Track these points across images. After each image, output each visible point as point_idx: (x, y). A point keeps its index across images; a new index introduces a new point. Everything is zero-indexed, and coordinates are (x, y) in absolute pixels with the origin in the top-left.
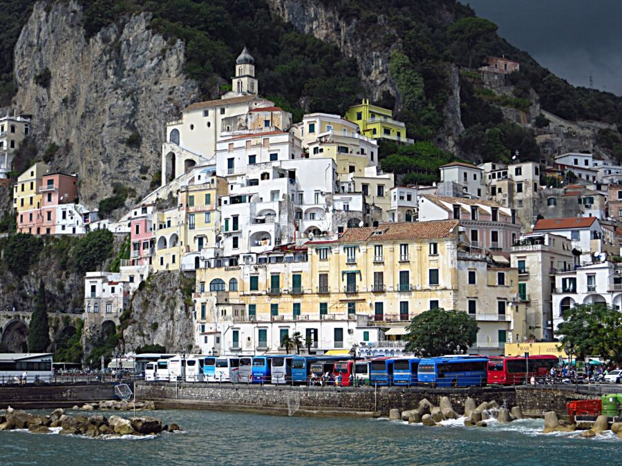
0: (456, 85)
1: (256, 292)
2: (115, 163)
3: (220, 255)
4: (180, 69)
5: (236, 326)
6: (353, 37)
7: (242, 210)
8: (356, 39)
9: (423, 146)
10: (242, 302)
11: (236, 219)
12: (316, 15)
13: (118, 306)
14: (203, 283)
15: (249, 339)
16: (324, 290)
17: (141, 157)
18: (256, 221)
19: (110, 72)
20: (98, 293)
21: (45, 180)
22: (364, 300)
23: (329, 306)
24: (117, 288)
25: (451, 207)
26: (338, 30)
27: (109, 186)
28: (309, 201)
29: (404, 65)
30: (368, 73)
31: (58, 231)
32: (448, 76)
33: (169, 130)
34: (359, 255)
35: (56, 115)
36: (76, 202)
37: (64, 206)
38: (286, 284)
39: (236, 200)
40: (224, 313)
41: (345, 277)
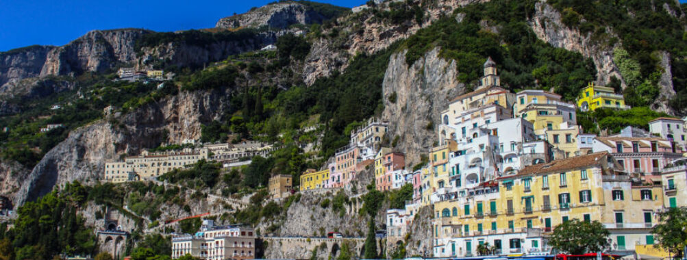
0: (667, 65)
1: (468, 216)
2: (421, 142)
3: (449, 192)
4: (455, 78)
5: (454, 240)
6: (589, 44)
7: (460, 160)
8: (591, 46)
9: (638, 110)
10: (460, 223)
11: (458, 166)
12: (565, 35)
13: (404, 232)
14: (438, 211)
15: (461, 249)
16: (510, 212)
17: (435, 136)
18: (471, 167)
19: (418, 86)
20: (394, 223)
21: (387, 157)
22: (537, 217)
23: (514, 223)
24: (404, 219)
25: (614, 144)
26: (580, 42)
27: (419, 156)
28: (506, 150)
29: (623, 57)
30: (601, 66)
31: (394, 187)
32: (660, 60)
33: (443, 116)
34: (532, 184)
35: (399, 118)
36: (403, 168)
37: (396, 172)
38: (487, 209)
39: (458, 153)
40: (446, 231)
41: (524, 200)
